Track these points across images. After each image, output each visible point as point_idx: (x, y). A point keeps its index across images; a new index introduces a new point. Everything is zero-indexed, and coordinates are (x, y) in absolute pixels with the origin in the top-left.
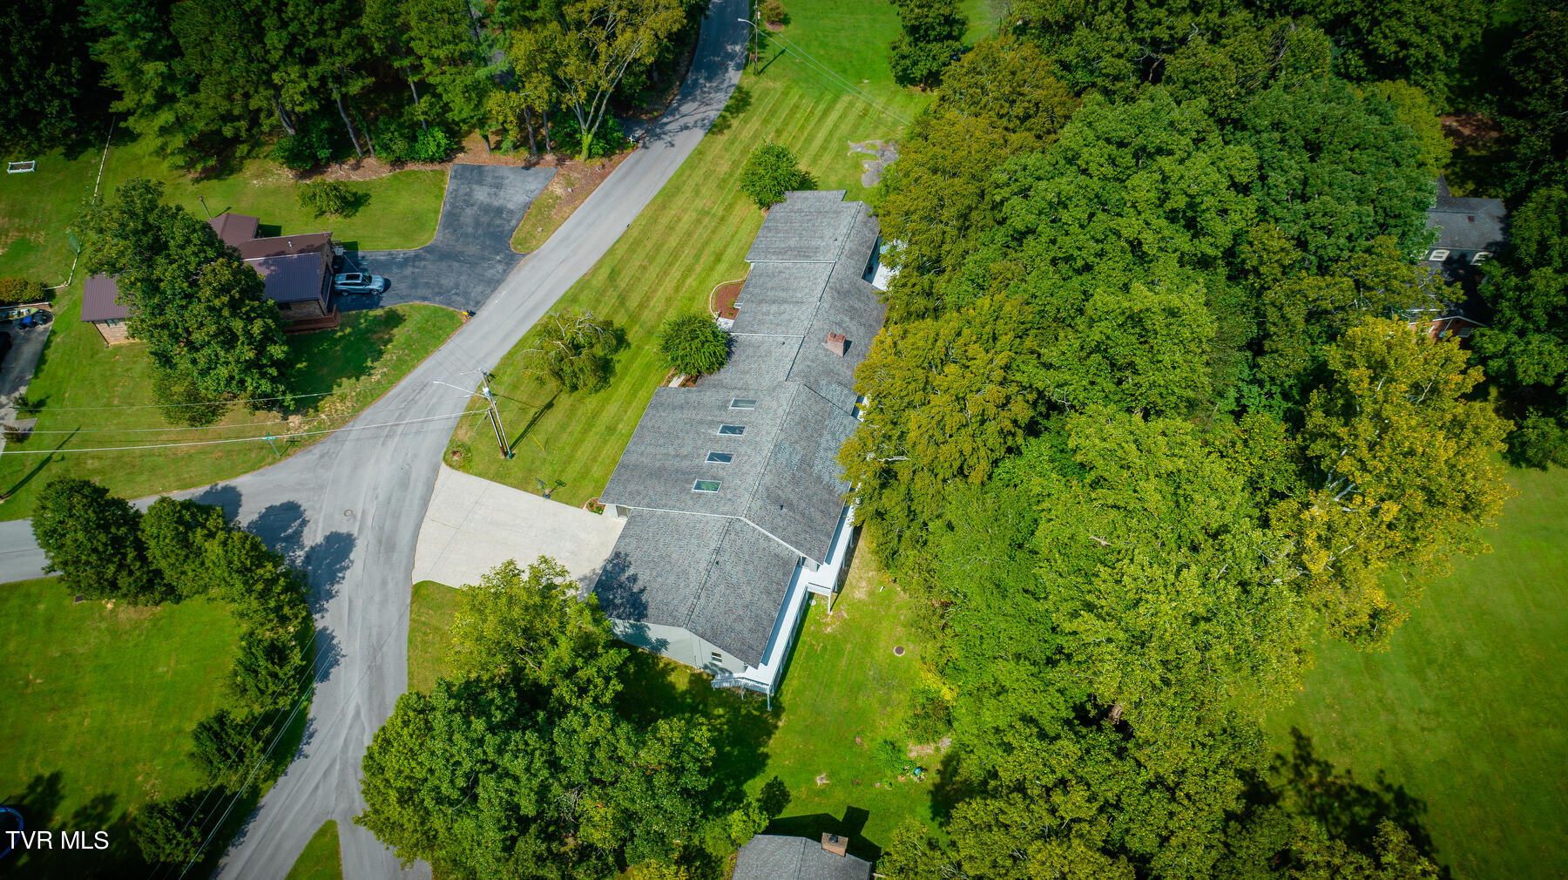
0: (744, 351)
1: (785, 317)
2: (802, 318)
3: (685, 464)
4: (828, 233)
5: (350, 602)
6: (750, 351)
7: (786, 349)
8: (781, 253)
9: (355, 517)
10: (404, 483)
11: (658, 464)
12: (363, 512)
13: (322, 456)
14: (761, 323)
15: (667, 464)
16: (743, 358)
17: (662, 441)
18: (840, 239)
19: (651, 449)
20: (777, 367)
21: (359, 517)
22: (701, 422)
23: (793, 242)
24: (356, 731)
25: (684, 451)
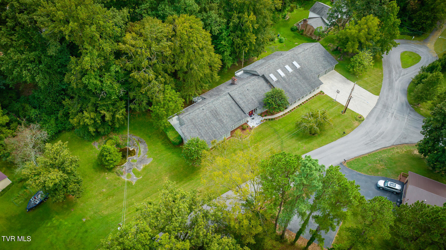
0: (259, 97)
1: (241, 96)
2: (237, 92)
3: (297, 75)
4: (202, 115)
5: (397, 100)
6: (257, 96)
7: (249, 88)
8: (221, 121)
9: (395, 117)
10: (378, 119)
11: (304, 81)
12: (392, 117)
13: (405, 138)
14: (248, 100)
15: (301, 78)
16: (261, 96)
17: (299, 86)
18: (201, 109)
19: (304, 87)
20: (255, 84)
21: (393, 116)
22: (286, 82)
23: (214, 122)
24: (397, 78)
25: (295, 78)
